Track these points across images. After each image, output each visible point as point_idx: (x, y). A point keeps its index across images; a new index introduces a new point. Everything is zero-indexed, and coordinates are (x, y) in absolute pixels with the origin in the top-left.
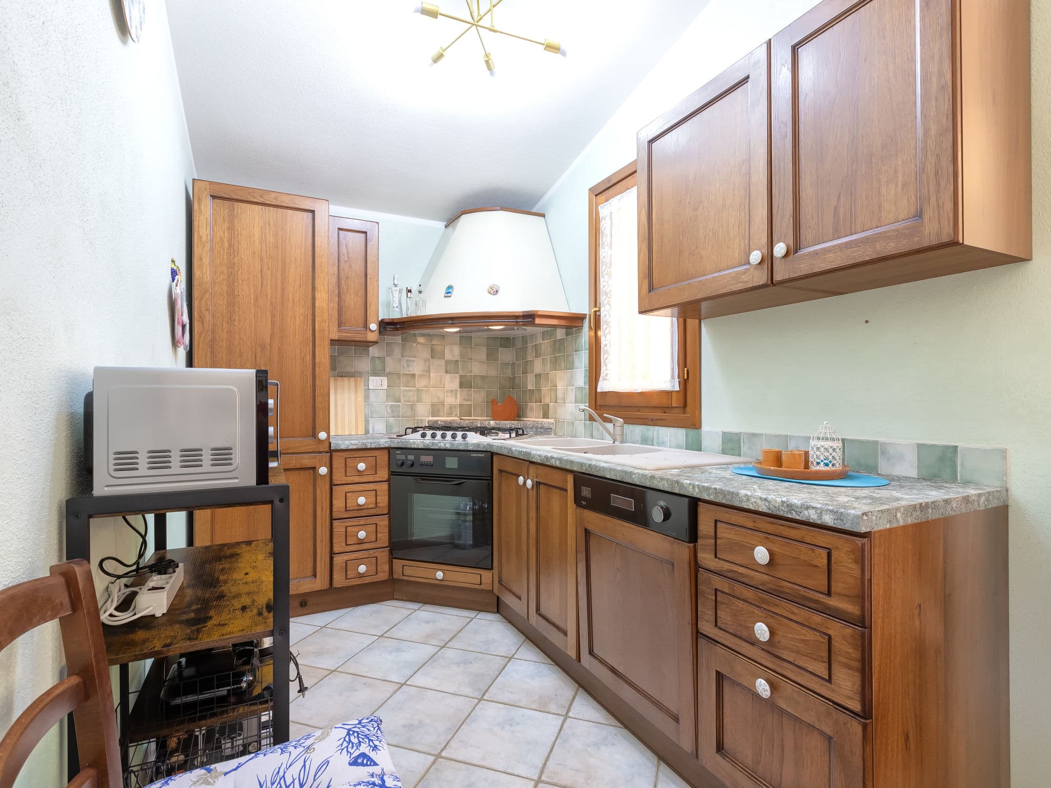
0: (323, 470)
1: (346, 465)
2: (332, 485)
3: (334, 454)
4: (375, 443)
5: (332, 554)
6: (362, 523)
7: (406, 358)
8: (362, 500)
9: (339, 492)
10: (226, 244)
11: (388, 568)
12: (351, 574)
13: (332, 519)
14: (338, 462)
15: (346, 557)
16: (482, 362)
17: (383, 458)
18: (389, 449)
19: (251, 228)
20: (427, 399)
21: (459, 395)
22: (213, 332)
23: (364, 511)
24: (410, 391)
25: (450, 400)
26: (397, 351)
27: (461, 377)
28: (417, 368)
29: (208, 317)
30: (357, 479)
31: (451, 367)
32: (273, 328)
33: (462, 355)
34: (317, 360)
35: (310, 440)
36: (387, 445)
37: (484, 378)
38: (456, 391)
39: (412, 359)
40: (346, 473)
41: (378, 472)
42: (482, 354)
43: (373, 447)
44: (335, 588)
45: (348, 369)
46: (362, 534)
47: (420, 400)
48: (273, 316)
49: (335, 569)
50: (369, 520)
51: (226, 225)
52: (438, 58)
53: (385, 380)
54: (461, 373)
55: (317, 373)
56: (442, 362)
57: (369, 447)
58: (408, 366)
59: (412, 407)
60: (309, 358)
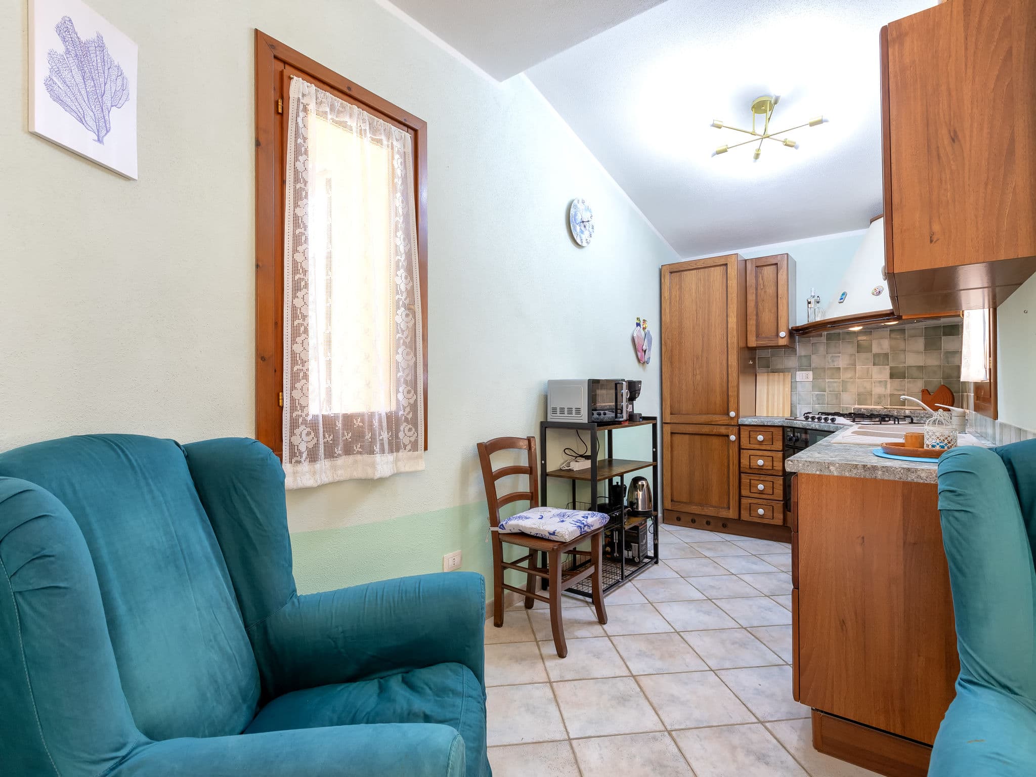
0: (733, 438)
1: (750, 436)
2: (740, 449)
3: (741, 427)
4: (770, 421)
5: (740, 496)
6: (762, 479)
7: (831, 355)
8: (761, 462)
9: (745, 454)
10: (678, 298)
11: (782, 517)
12: (753, 513)
13: (740, 473)
14: (745, 434)
15: (750, 501)
16: (918, 352)
17: (778, 434)
18: (783, 427)
19: (691, 285)
20: (853, 389)
21: (889, 386)
22: (671, 351)
23: (764, 471)
24: (835, 382)
25: (878, 390)
26: (822, 349)
27: (891, 368)
28: (842, 362)
29: (669, 342)
30: (757, 447)
31: (880, 359)
32: (703, 345)
33: (891, 347)
34: (729, 363)
35: (725, 417)
36: (780, 424)
37: (920, 368)
38: (886, 382)
39: (836, 355)
40: (750, 442)
41: (774, 443)
42: (920, 344)
43: (769, 424)
44: (742, 520)
45: (780, 366)
46: (761, 487)
47: (845, 390)
48: (703, 337)
49: (742, 507)
50: (767, 478)
51: (678, 287)
52: (757, 156)
53: (811, 373)
54: (892, 364)
55: (729, 372)
56: (869, 355)
57: (766, 424)
58: (833, 361)
59: (838, 396)
60: (725, 362)
